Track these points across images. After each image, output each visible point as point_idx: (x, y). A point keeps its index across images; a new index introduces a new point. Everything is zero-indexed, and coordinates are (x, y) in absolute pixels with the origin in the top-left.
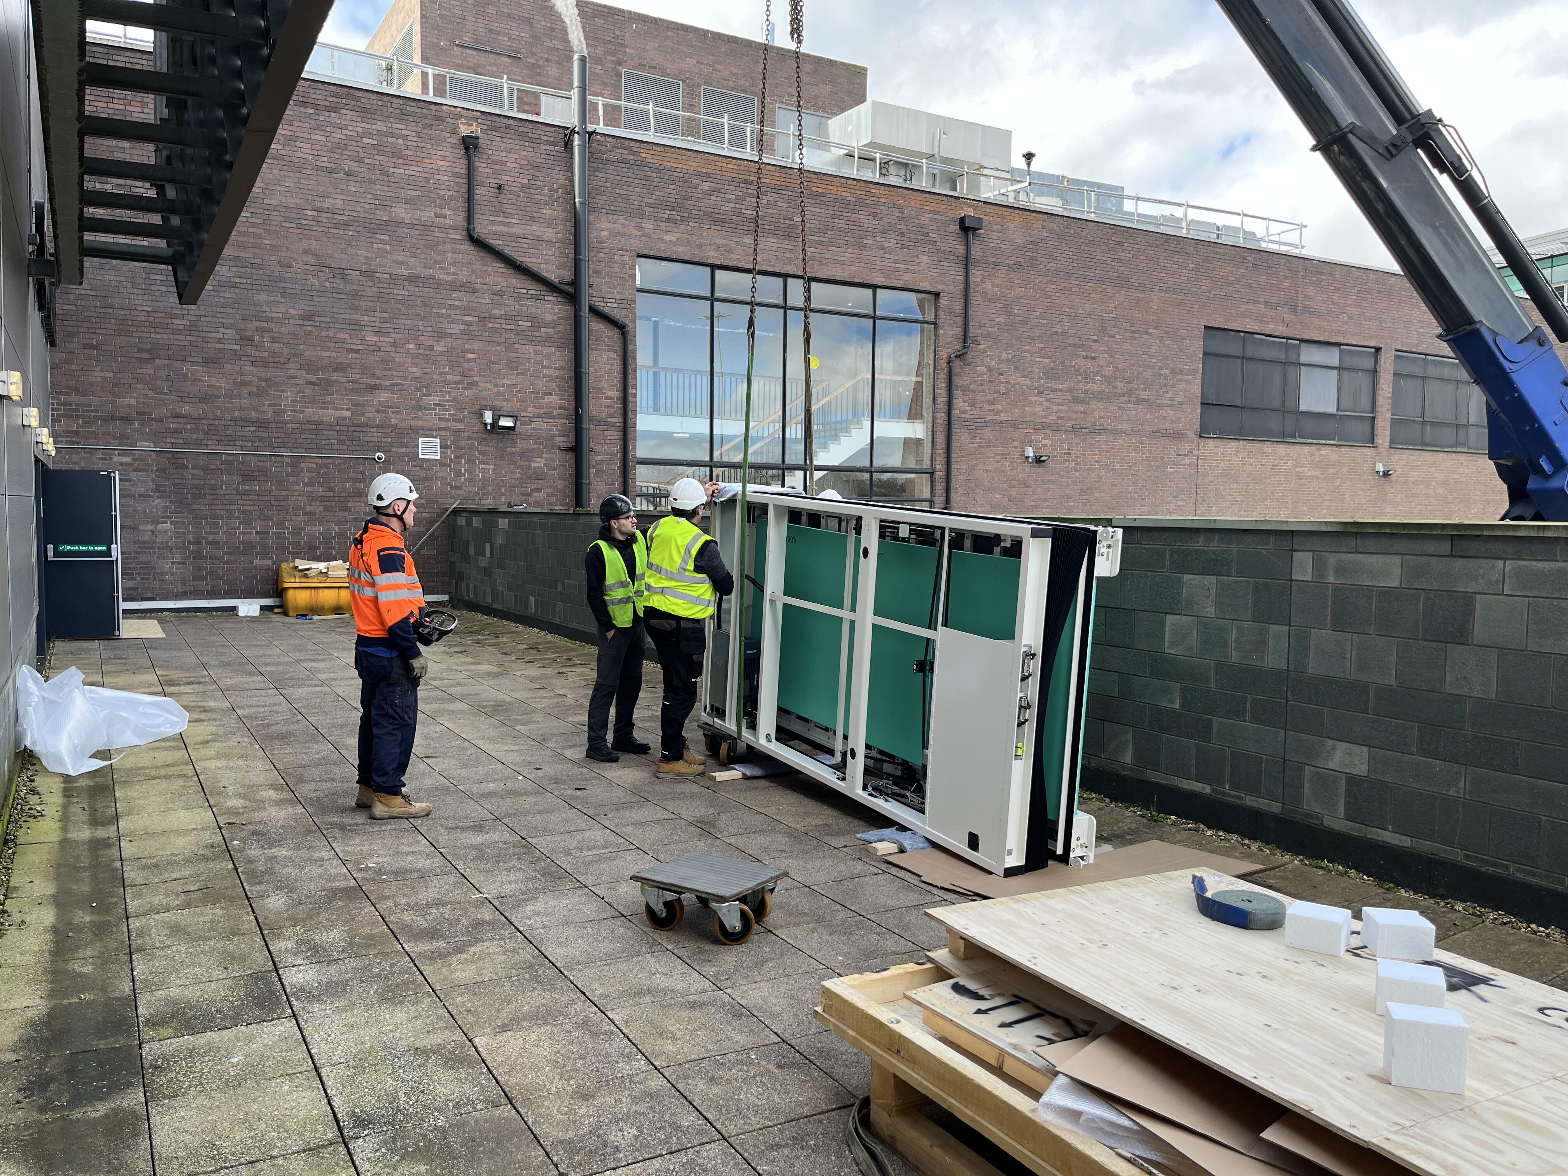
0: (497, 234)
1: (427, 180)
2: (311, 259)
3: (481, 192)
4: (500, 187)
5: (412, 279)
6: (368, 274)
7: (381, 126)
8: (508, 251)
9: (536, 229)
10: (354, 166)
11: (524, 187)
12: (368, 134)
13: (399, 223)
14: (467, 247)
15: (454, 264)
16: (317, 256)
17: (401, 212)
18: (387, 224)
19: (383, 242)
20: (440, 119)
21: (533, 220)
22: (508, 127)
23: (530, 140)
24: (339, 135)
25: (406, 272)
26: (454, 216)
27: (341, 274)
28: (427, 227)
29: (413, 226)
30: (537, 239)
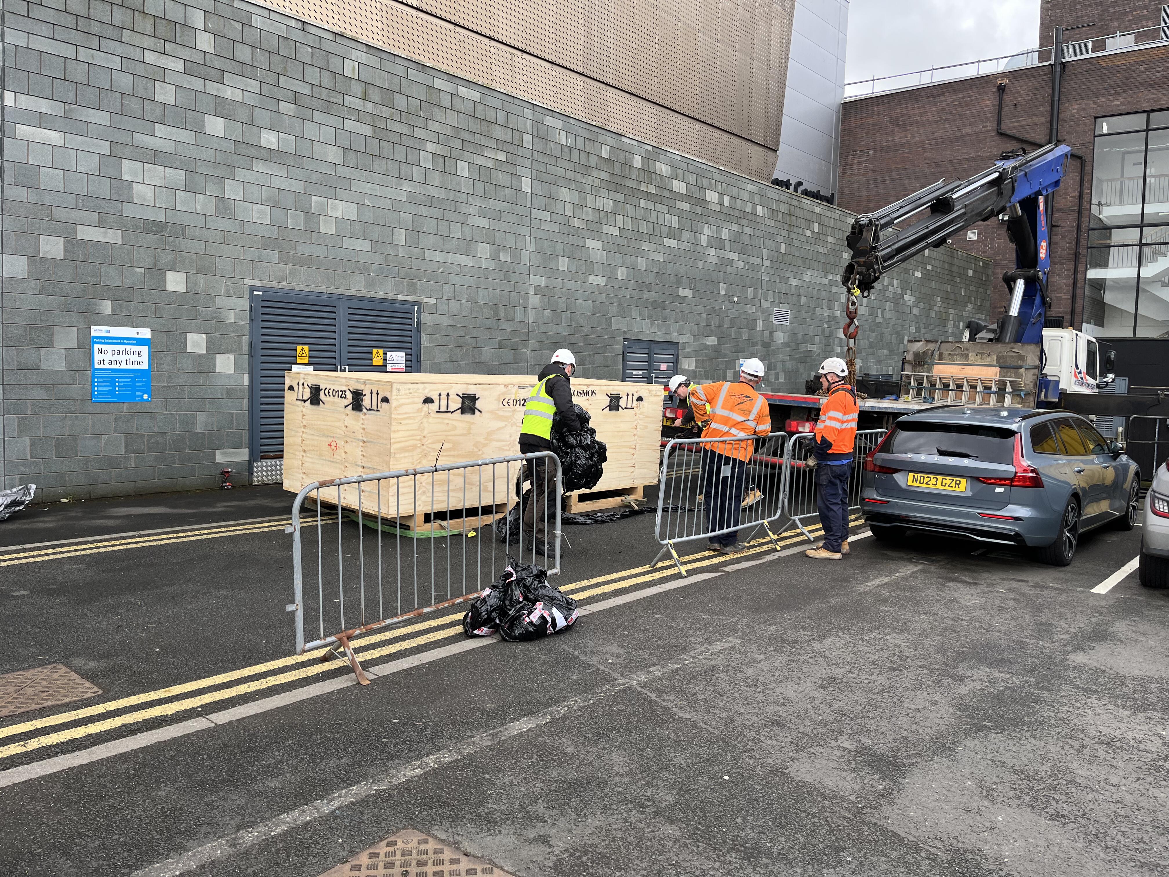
0: (1014, 128)
1: (980, 112)
2: (927, 161)
3: (1006, 110)
4: (1016, 105)
5: (969, 160)
6: (950, 162)
7: (961, 95)
8: (1017, 135)
9: (1036, 119)
10: (947, 116)
11: (1029, 100)
12: (955, 101)
13: (966, 135)
14: (998, 138)
15: (990, 147)
16: (929, 159)
17: (967, 130)
18: (960, 137)
19: (958, 146)
20: (988, 82)
21: (1033, 115)
22: (1023, 74)
23: (1034, 76)
24: (942, 105)
25: (967, 156)
26: (991, 125)
27: (938, 164)
28: (978, 133)
29: (972, 135)
30: (1035, 124)
